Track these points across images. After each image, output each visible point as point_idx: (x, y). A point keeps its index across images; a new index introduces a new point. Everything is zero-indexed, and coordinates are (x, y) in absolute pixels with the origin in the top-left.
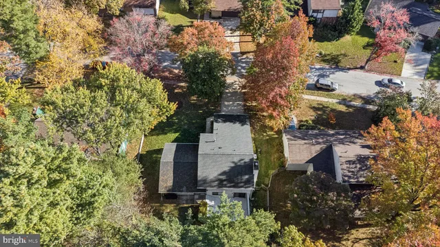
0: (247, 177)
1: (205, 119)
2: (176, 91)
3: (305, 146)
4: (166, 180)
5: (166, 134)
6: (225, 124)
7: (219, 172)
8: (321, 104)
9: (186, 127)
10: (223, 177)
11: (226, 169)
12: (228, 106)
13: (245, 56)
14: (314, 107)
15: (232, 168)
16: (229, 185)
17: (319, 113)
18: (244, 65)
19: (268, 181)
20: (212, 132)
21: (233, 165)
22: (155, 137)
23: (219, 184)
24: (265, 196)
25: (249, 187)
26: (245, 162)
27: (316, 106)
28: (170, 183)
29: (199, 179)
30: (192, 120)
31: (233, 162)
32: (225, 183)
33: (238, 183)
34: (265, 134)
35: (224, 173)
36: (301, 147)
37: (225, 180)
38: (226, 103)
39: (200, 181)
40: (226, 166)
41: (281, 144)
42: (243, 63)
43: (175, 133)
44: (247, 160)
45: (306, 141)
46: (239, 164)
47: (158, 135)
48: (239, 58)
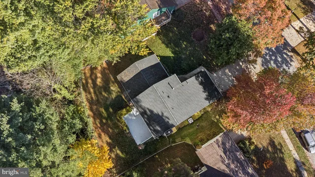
0: (159, 129)
1: (200, 65)
2: (212, 26)
3: (218, 157)
4: (127, 75)
5: (167, 47)
6: (198, 85)
7: (150, 108)
8: (282, 146)
9: (183, 56)
10: (148, 113)
11: (155, 111)
12: (226, 74)
13: (291, 54)
14: (274, 142)
15: (158, 115)
16: (146, 120)
17: (270, 149)
18: (280, 60)
19: (179, 141)
20: (182, 81)
21: (160, 114)
22: (160, 42)
23: (143, 112)
24: (166, 145)
25: (154, 135)
26: (168, 122)
27: (276, 143)
28: (126, 79)
29: (137, 97)
30: (193, 56)
31: (163, 114)
32: (146, 116)
33: (151, 126)
34: (217, 117)
35: (151, 111)
36: (215, 155)
37: (147, 115)
38: (227, 71)
39: (137, 99)
40: (157, 110)
41: (215, 135)
42: (282, 57)
43: (173, 52)
44: (171, 122)
45: (223, 155)
46: (164, 118)
47: (163, 43)
48: (285, 51)
